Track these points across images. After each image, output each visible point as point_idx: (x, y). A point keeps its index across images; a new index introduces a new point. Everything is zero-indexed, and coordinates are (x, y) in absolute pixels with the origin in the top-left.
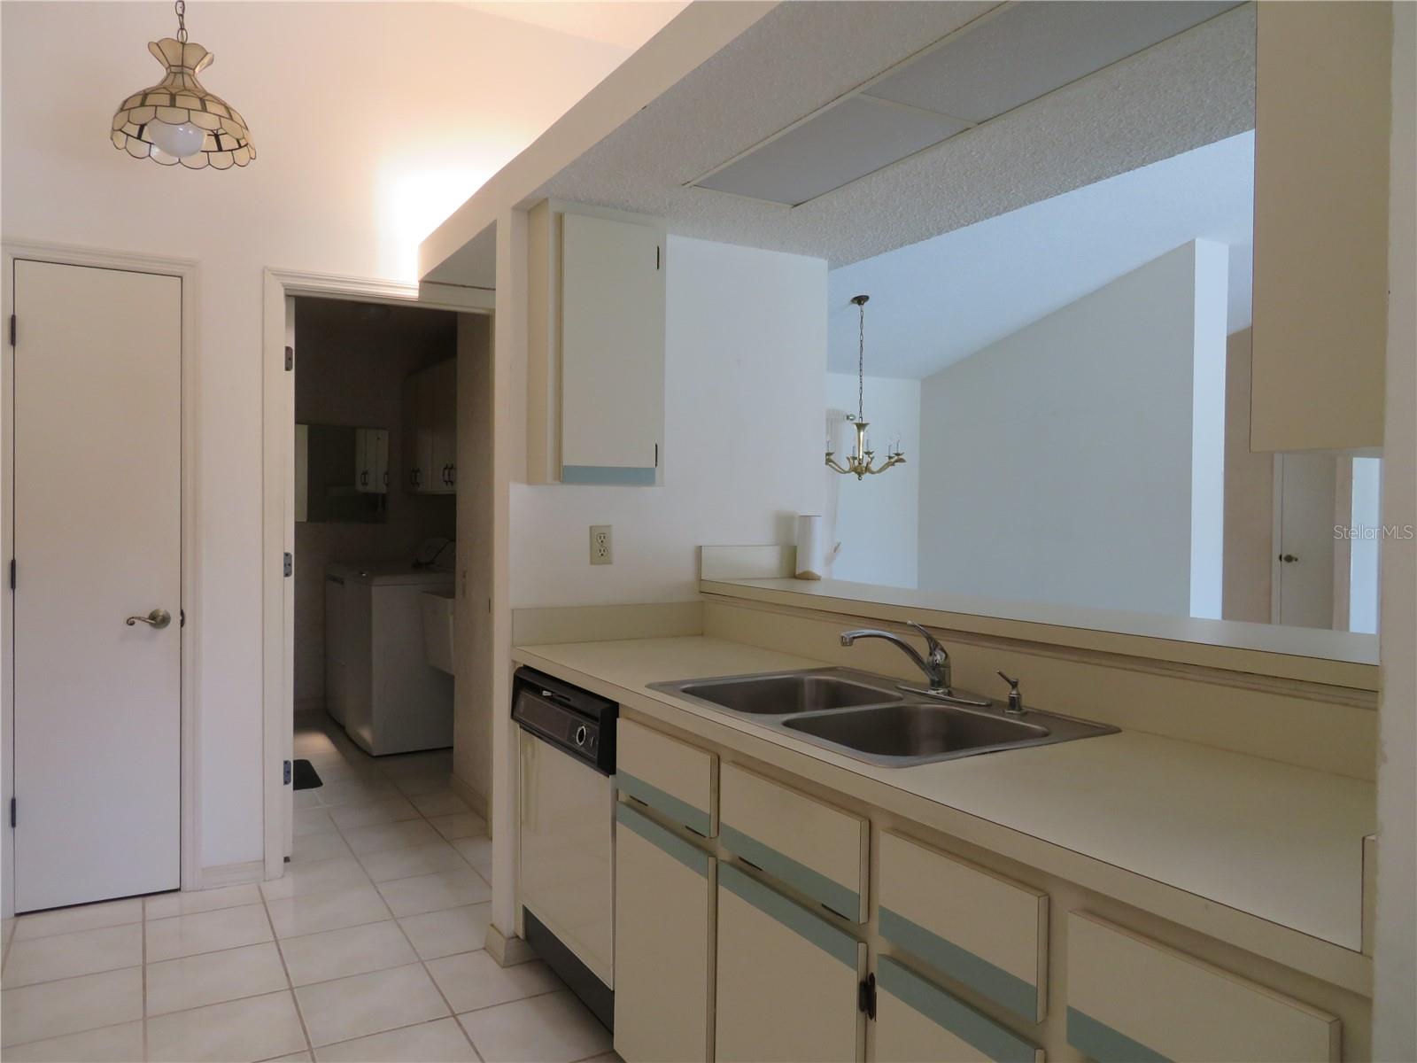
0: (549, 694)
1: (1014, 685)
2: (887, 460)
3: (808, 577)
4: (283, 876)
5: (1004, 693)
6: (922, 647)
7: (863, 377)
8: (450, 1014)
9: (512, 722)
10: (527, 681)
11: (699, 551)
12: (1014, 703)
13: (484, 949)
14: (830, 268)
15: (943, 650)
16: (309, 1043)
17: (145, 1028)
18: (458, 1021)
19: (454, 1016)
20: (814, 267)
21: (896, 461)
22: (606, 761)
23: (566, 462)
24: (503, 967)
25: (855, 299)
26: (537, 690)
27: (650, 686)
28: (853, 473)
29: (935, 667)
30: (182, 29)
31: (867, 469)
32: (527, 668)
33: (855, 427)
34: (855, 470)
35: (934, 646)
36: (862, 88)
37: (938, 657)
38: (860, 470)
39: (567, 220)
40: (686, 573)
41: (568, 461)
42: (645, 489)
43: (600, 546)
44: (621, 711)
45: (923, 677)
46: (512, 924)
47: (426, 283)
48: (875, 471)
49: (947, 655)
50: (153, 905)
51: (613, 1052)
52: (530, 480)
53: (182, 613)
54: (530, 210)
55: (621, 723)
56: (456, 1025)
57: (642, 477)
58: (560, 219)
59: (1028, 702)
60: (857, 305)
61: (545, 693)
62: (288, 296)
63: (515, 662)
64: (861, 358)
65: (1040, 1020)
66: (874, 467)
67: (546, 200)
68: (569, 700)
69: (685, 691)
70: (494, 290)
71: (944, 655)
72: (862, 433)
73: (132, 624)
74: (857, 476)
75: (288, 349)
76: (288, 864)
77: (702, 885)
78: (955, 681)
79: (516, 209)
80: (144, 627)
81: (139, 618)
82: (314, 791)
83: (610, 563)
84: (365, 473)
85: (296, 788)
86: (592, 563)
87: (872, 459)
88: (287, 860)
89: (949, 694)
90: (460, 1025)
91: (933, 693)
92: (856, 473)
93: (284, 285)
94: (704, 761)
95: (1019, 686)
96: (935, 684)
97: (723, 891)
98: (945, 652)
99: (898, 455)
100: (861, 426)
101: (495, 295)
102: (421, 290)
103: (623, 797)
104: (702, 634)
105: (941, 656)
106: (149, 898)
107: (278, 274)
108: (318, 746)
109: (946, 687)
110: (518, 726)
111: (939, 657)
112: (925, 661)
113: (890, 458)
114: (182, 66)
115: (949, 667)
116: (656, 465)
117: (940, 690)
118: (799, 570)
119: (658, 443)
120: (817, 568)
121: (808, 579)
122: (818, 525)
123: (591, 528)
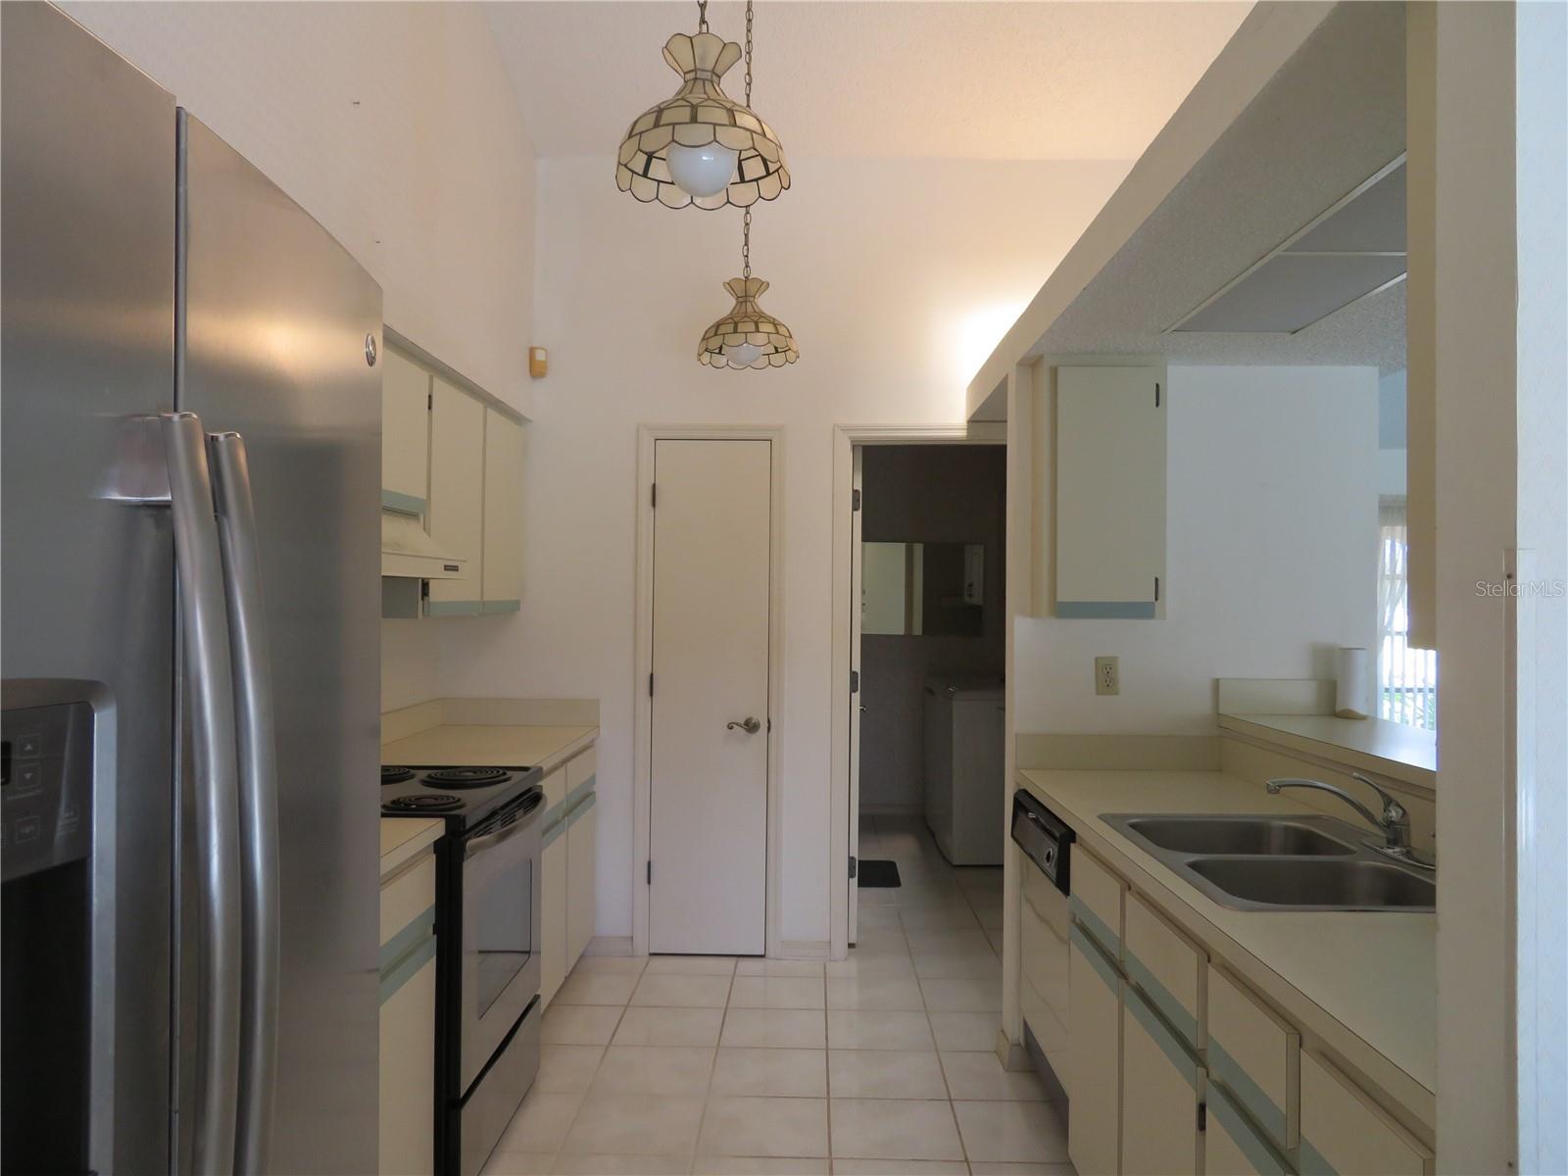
0: (1035, 815)
3: (1349, 716)
4: (846, 959)
8: (946, 1098)
9: (1013, 841)
10: (1020, 804)
11: (1216, 684)
13: (995, 1052)
14: (1382, 375)
15: (1399, 806)
16: (828, 1093)
17: (716, 1054)
18: (951, 1105)
19: (950, 1100)
20: (1362, 377)
22: (1063, 881)
23: (1060, 598)
24: (1007, 1071)
26: (1026, 812)
27: (1103, 818)
29: (1390, 824)
30: (747, 266)
32: (1023, 791)
35: (1389, 801)
36: (1288, 244)
39: (1063, 373)
40: (1203, 706)
41: (1063, 596)
42: (1148, 623)
43: (1106, 676)
44: (1077, 837)
46: (1015, 1033)
47: (973, 421)
49: (1404, 812)
50: (745, 964)
51: (1068, 1154)
52: (1033, 613)
53: (769, 721)
54: (1031, 364)
55: (1073, 851)
56: (950, 1108)
57: (1142, 611)
58: (1054, 372)
61: (1031, 815)
62: (854, 447)
63: (1017, 784)
67: (1042, 357)
69: (1133, 826)
71: (1401, 812)
73: (731, 728)
75: (855, 492)
76: (853, 950)
77: (1113, 1002)
79: (1020, 364)
80: (739, 731)
81: (737, 724)
82: (893, 891)
83: (1119, 693)
84: (971, 585)
85: (860, 884)
86: (1098, 693)
88: (851, 946)
90: (952, 1109)
91: (1389, 851)
93: (850, 438)
96: (1393, 842)
98: (1401, 808)
102: (969, 429)
103: (1077, 920)
104: (1217, 771)
105: (1397, 812)
106: (741, 959)
107: (845, 429)
108: (900, 850)
109: (1405, 847)
110: (1016, 843)
111: (1394, 814)
112: (1381, 819)
114: (746, 296)
115: (1408, 825)
116: (1156, 599)
117: (1397, 849)
118: (1339, 708)
119: (1158, 577)
120: (1359, 707)
121: (1347, 718)
122: (1361, 658)
123: (1096, 659)
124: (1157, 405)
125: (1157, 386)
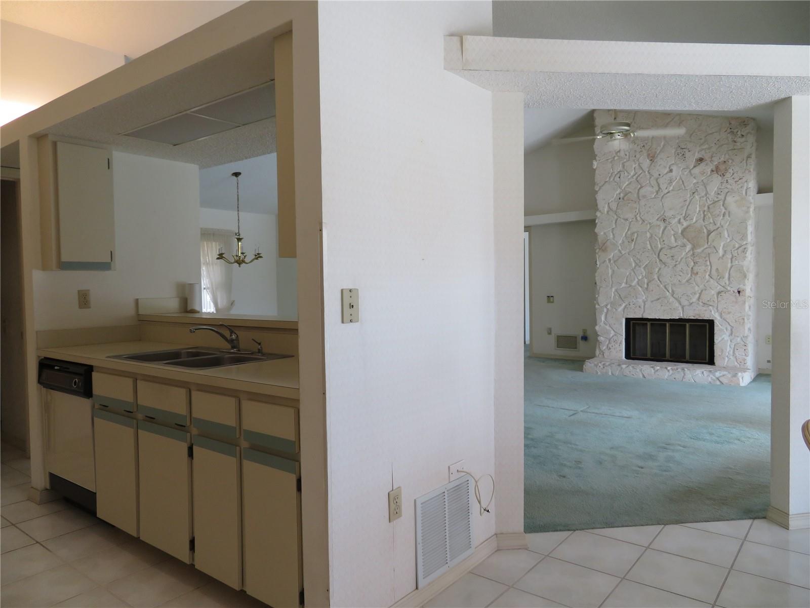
0: (58, 368)
1: (260, 344)
2: (254, 257)
3: (193, 311)
5: (256, 347)
6: (227, 333)
7: (240, 213)
8: (11, 525)
9: (38, 384)
10: (46, 365)
11: (137, 301)
12: (260, 351)
13: (28, 500)
14: (200, 169)
15: (235, 333)
18: (16, 526)
19: (13, 525)
20: (192, 169)
21: (258, 257)
22: (87, 391)
23: (63, 260)
24: (39, 505)
25: (234, 173)
26: (52, 367)
27: (107, 357)
28: (236, 263)
29: (231, 341)
31: (243, 261)
32: (46, 358)
33: (236, 240)
34: (236, 262)
35: (232, 332)
36: (190, 111)
37: (234, 337)
38: (240, 262)
39: (59, 145)
40: (131, 311)
41: (64, 258)
42: (107, 272)
43: (84, 299)
44: (94, 369)
45: (229, 346)
46: (43, 484)
48: (248, 262)
49: (237, 336)
51: (97, 517)
52: (45, 267)
54: (39, 138)
55: (95, 375)
56: (15, 528)
57: (105, 266)
58: (55, 144)
59: (265, 350)
60: (235, 177)
61: (56, 368)
63: (39, 357)
64: (238, 204)
65: (237, 437)
66: (247, 260)
67: (47, 135)
68: (68, 369)
69: (127, 358)
70: (19, 169)
72: (240, 243)
74: (238, 265)
77: (131, 431)
78: (242, 346)
79: (31, 137)
83: (90, 308)
86: (80, 308)
87: (245, 257)
89: (239, 351)
91: (232, 351)
92: (238, 263)
94: (129, 382)
95: (262, 344)
96: (233, 347)
97: (140, 431)
99: (258, 254)
100: (239, 240)
101: (19, 171)
103: (97, 406)
104: (140, 340)
109: (237, 348)
110: (42, 387)
112: (229, 339)
113: (256, 256)
115: (239, 340)
116: (112, 261)
117: (235, 350)
118: (189, 309)
119: (112, 250)
120: (197, 308)
121: (193, 313)
122: (197, 287)
123: (79, 291)
124: (109, 168)
125: (108, 159)
